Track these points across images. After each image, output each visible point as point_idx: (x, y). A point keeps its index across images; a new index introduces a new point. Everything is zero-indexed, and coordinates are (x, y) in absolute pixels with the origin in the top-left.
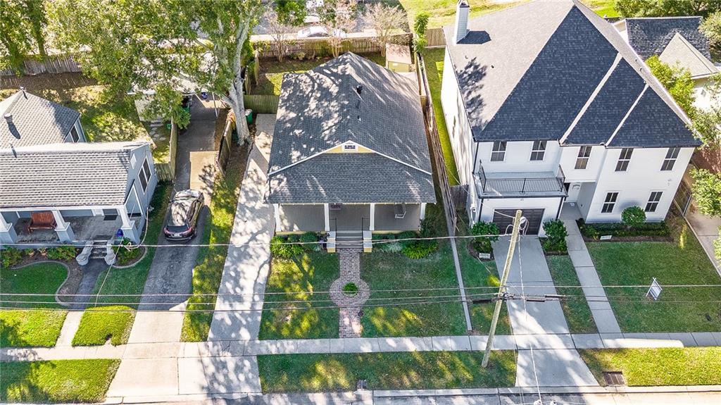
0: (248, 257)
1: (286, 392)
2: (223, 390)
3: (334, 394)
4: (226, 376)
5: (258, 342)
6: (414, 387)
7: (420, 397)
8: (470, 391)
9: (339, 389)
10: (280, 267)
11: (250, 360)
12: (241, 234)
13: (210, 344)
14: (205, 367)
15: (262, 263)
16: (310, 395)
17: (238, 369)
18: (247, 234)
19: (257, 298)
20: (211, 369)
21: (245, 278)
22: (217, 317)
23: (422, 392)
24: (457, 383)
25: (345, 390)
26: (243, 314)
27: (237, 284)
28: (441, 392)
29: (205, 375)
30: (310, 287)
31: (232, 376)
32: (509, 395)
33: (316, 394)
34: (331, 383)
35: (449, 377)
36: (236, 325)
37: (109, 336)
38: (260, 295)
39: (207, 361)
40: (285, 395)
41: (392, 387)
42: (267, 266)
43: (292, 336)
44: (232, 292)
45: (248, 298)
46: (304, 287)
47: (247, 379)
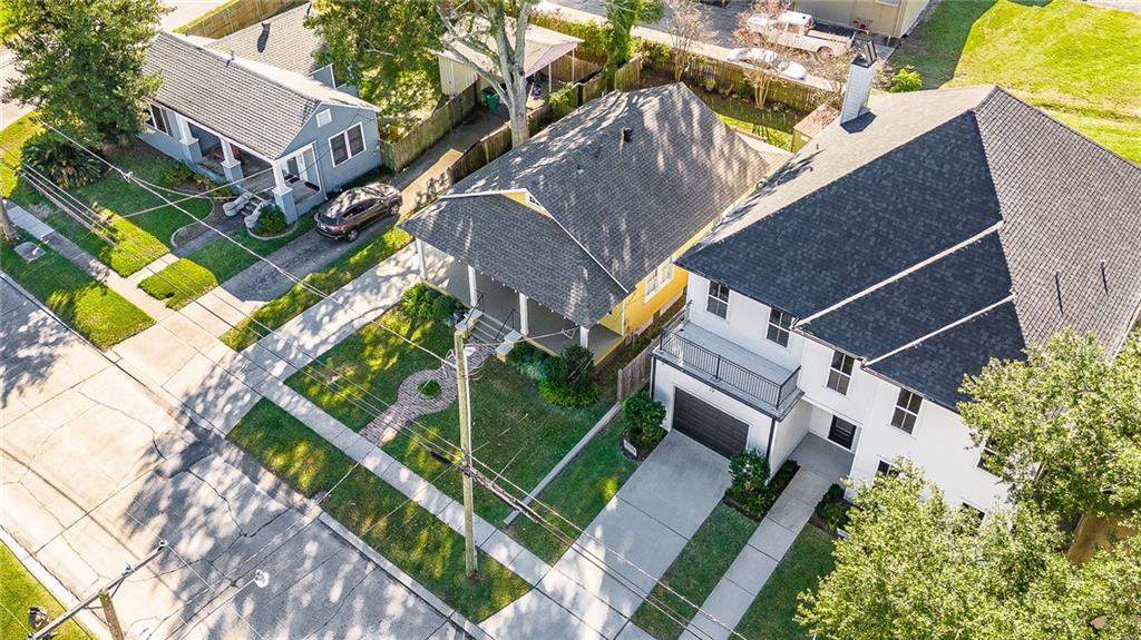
0: (375, 292)
1: (245, 450)
2: (199, 409)
3: (284, 486)
4: (217, 397)
5: (281, 383)
6: (367, 539)
7: (362, 554)
8: (421, 590)
9: (294, 485)
10: (391, 320)
11: (253, 397)
12: (398, 263)
13: (239, 357)
14: (211, 376)
15: (381, 305)
16: (263, 470)
17: (235, 398)
18: (403, 266)
19: (332, 339)
20: (214, 382)
21: (346, 312)
22: (276, 335)
23: (370, 552)
24: (416, 570)
25: (299, 491)
26: (302, 346)
27: (331, 315)
28: (389, 566)
29: (202, 384)
30: (394, 360)
31: (221, 402)
32: (459, 629)
33: (269, 474)
34: (292, 471)
35: (416, 555)
36: (280, 356)
37: (170, 295)
38: (338, 337)
39: (219, 371)
40: (242, 453)
41: (345, 521)
42: (382, 311)
43: (315, 401)
44: (318, 318)
45: (323, 335)
46: (388, 356)
47: (230, 413)
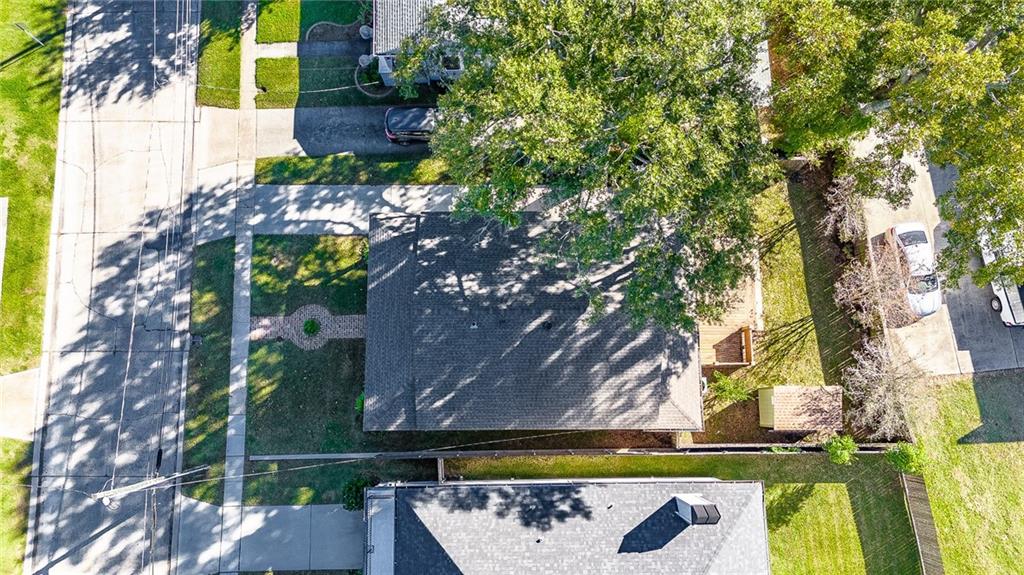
0: (365, 207)
2: (197, 207)
4: (211, 208)
5: (250, 233)
9: (193, 315)
10: (345, 245)
11: (227, 228)
12: (404, 195)
13: (250, 186)
14: (222, 187)
15: (356, 225)
17: (217, 219)
18: (403, 202)
19: (303, 225)
20: (219, 193)
21: (334, 208)
22: (282, 189)
26: (284, 213)
27: (324, 201)
29: (214, 189)
30: (316, 282)
31: (211, 213)
36: (268, 208)
37: (264, 89)
38: (307, 228)
39: (229, 187)
42: (350, 231)
44: (315, 197)
45: (304, 216)
46: (316, 276)
47: (206, 228)
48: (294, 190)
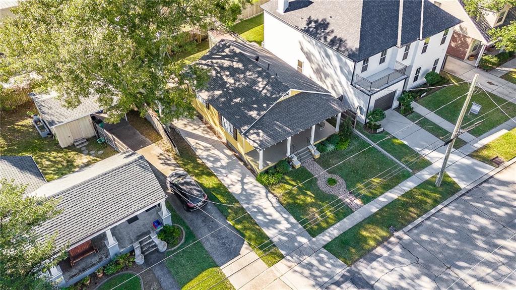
0: (253, 196)
1: (361, 257)
2: (326, 280)
3: (385, 243)
4: (319, 270)
5: (314, 239)
6: (419, 216)
7: (427, 219)
8: (445, 203)
9: (385, 239)
10: (279, 191)
11: (322, 252)
12: (232, 184)
13: (288, 257)
14: (301, 273)
15: (265, 194)
16: (374, 251)
17: (321, 262)
18: (236, 183)
19: (286, 216)
20: (306, 272)
21: (265, 208)
22: (275, 240)
23: (425, 216)
24: (436, 202)
25: (389, 238)
26: (288, 229)
27: (265, 215)
28: (433, 211)
29: (307, 277)
30: (309, 193)
31: (322, 268)
32: (464, 195)
33: (377, 249)
34: (378, 238)
35: (429, 201)
36: (292, 239)
38: (285, 213)
39: (298, 268)
40: (362, 260)
41: (410, 222)
42: (270, 195)
43: (330, 225)
44: (267, 221)
45: (281, 219)
46: (306, 194)
47: (332, 264)
48: (270, 232)
